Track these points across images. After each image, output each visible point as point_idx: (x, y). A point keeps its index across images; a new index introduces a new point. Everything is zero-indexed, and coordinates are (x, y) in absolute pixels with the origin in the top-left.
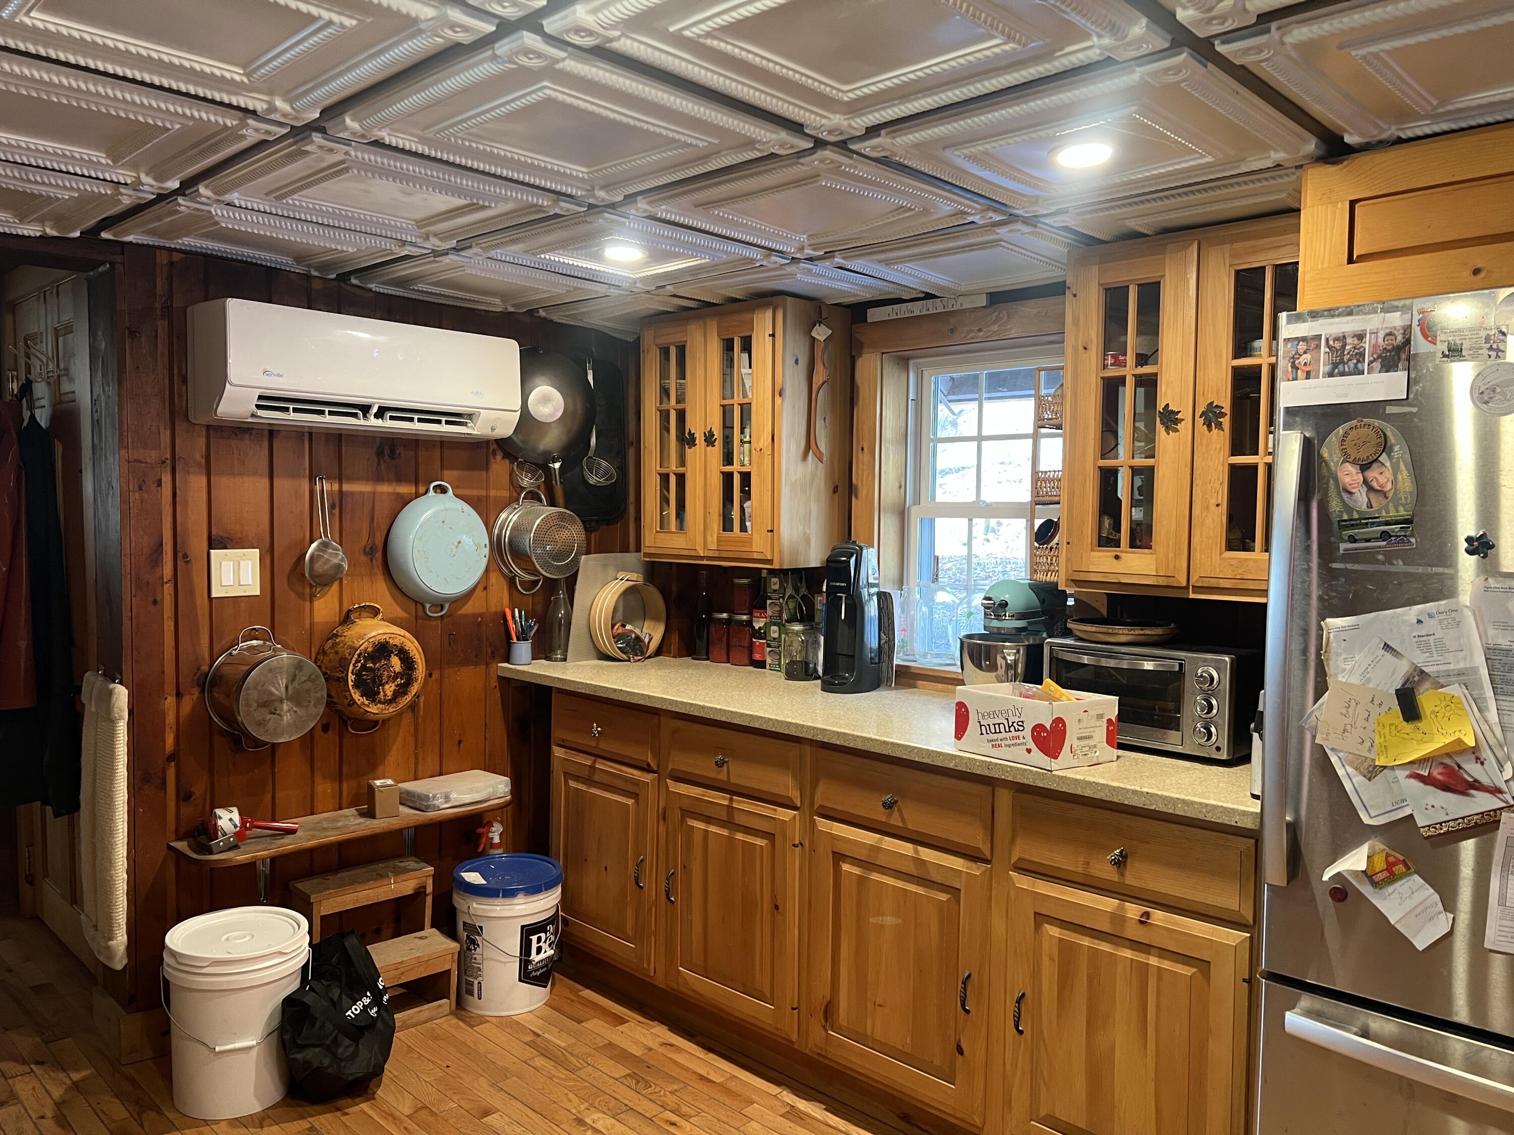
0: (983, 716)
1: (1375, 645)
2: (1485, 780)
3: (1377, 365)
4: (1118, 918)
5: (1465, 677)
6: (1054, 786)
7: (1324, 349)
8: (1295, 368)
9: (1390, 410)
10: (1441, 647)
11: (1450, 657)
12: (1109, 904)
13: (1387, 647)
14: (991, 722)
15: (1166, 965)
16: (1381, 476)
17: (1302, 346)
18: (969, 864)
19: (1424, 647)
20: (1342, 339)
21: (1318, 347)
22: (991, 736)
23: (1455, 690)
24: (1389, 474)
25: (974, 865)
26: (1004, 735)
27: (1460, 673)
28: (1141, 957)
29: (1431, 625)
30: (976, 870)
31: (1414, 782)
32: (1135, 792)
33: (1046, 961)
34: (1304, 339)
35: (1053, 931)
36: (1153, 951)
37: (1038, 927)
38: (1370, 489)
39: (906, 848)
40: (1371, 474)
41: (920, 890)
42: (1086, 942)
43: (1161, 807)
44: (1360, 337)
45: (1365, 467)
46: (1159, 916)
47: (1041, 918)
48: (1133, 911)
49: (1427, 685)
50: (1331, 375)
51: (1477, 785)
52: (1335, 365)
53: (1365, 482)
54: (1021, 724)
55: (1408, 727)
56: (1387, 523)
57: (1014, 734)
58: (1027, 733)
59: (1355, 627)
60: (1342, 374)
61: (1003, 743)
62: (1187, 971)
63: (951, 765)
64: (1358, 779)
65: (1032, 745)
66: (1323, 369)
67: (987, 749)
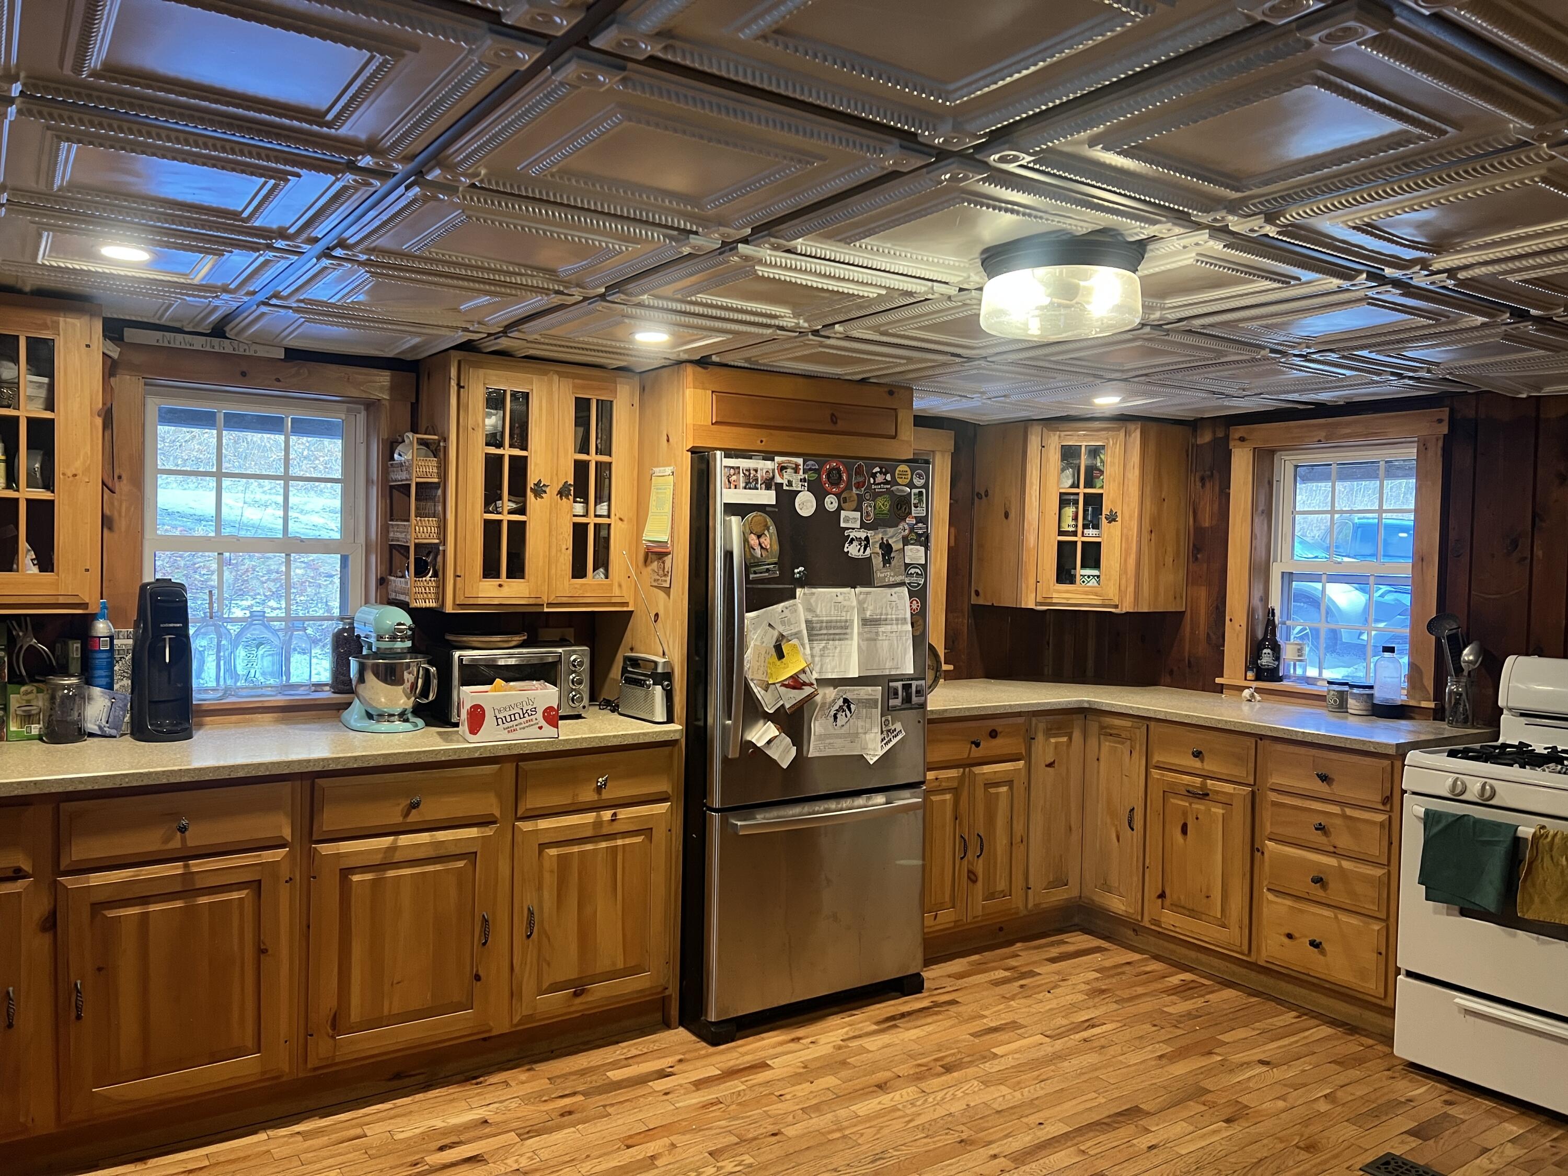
0: (500, 711)
1: (765, 624)
2: (807, 681)
3: (763, 486)
4: (598, 824)
5: (797, 635)
6: (561, 748)
7: (742, 475)
8: (729, 482)
9: (768, 509)
10: (790, 624)
11: (792, 627)
12: (590, 817)
13: (770, 625)
14: (507, 714)
15: (628, 841)
16: (766, 541)
17: (732, 471)
18: (483, 829)
19: (783, 623)
20: (749, 470)
21: (739, 473)
22: (507, 725)
23: (795, 641)
24: (768, 540)
25: (487, 829)
26: (519, 721)
27: (796, 634)
28: (612, 844)
29: (786, 612)
30: (489, 831)
31: (783, 689)
32: (614, 736)
33: (546, 875)
34: (733, 468)
35: (553, 852)
36: (618, 836)
37: (541, 852)
38: (762, 547)
39: (424, 837)
40: (762, 540)
41: (438, 867)
42: (576, 849)
43: (631, 741)
44: (756, 471)
45: (759, 537)
46: (624, 813)
47: (543, 846)
48: (607, 815)
49: (784, 641)
50: (745, 488)
51: (805, 684)
52: (747, 484)
53: (760, 544)
54: (535, 710)
55: (778, 663)
56: (768, 564)
57: (528, 718)
58: (539, 715)
59: (758, 616)
60: (750, 488)
61: (518, 727)
62: (639, 839)
63: (477, 755)
64: (763, 692)
65: (543, 723)
66: (742, 485)
67: (505, 735)
